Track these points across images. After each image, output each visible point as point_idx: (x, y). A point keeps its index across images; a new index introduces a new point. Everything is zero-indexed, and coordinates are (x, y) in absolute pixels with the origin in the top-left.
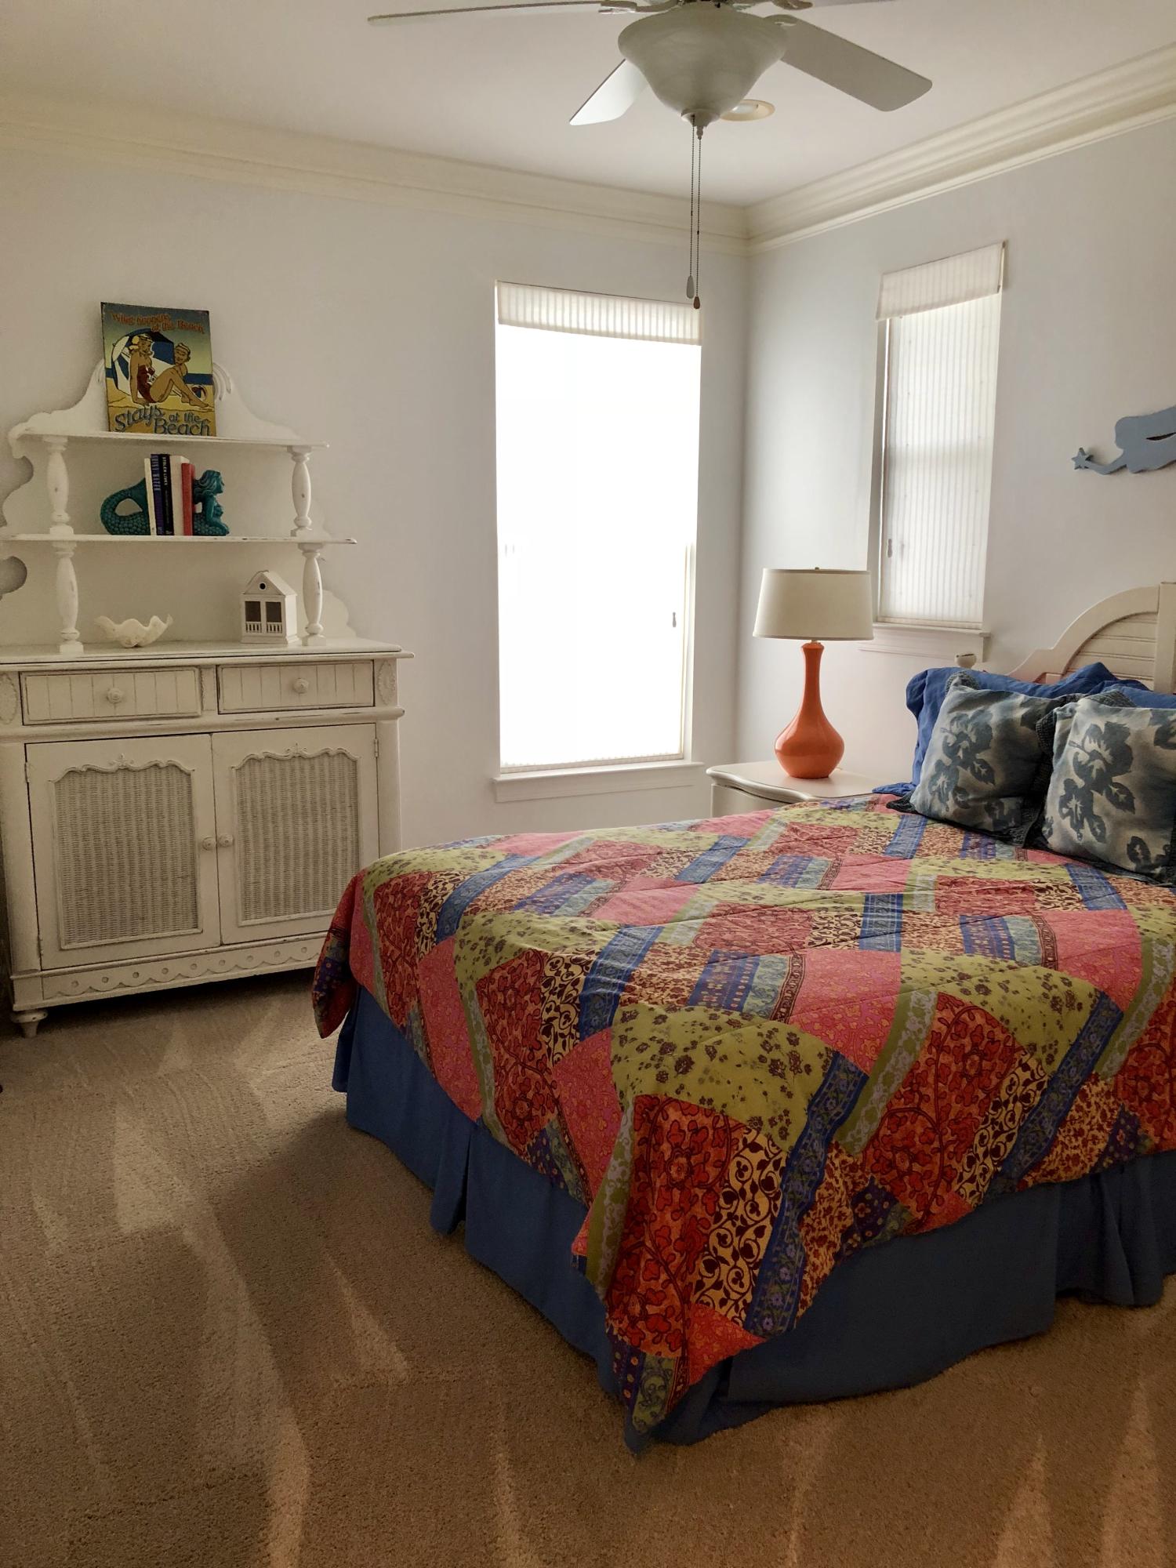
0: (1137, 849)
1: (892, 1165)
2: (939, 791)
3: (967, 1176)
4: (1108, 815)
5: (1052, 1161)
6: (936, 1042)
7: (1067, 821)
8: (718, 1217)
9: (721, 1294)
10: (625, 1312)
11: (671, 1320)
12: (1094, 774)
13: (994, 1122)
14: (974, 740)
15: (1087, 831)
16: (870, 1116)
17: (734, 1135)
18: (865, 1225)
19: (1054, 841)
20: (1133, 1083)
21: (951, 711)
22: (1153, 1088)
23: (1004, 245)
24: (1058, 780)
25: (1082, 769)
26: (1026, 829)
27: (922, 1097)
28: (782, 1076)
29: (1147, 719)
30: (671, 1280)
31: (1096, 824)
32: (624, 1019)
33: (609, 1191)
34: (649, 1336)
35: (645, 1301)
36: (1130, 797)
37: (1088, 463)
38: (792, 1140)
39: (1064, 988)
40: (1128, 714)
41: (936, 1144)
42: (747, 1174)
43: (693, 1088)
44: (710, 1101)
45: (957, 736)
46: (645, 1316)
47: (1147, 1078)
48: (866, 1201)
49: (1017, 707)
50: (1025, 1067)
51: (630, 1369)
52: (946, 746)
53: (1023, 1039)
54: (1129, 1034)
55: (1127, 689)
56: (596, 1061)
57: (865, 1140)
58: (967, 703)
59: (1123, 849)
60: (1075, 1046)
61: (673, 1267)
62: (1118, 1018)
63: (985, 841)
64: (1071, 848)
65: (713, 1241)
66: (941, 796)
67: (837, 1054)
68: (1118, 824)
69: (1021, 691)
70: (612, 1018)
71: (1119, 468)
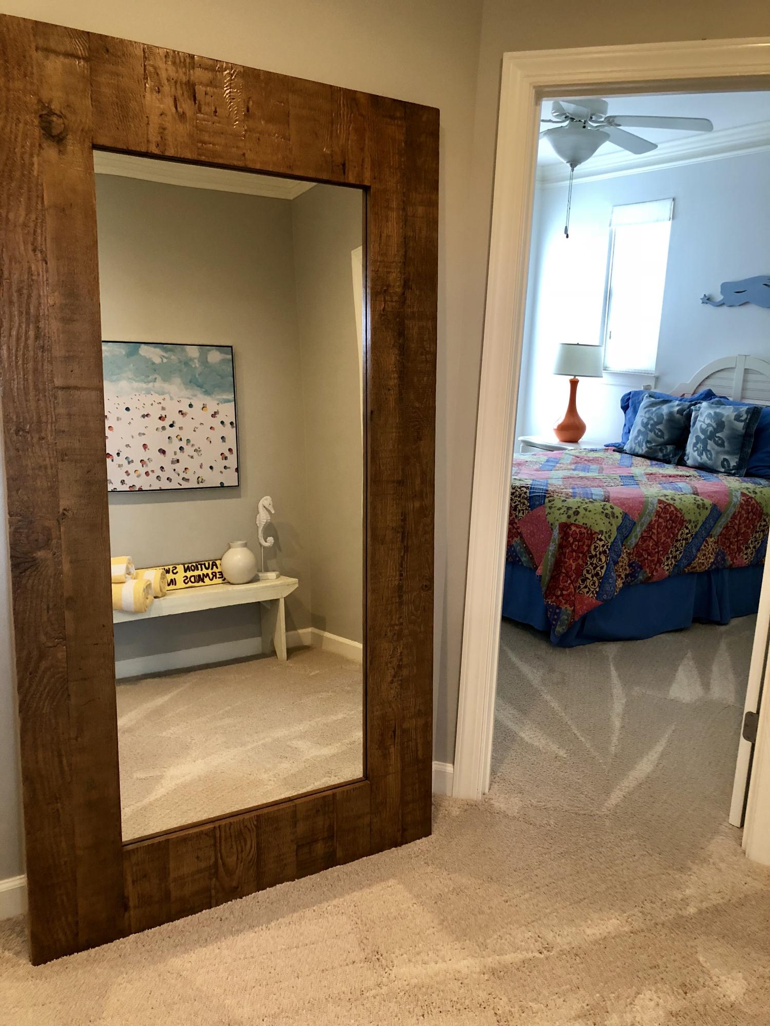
0: (725, 463)
1: (642, 555)
2: (639, 442)
3: (666, 564)
4: (713, 449)
5: (695, 563)
6: (658, 514)
7: (696, 453)
8: (587, 564)
9: (587, 590)
10: (554, 594)
11: (571, 596)
12: (709, 433)
13: (675, 546)
14: (655, 420)
15: (704, 456)
16: (636, 536)
17: (594, 536)
18: (632, 575)
19: (689, 462)
20: (724, 540)
21: (645, 408)
22: (731, 543)
23: (674, 200)
24: (693, 435)
25: (703, 431)
26: (677, 458)
27: (653, 533)
28: (609, 518)
29: (731, 410)
30: (572, 582)
31: (708, 453)
32: (549, 501)
33: (550, 554)
34: (563, 601)
35: (562, 590)
36: (723, 442)
37: (707, 301)
38: (612, 539)
39: (701, 502)
40: (723, 409)
41: (657, 550)
42: (598, 549)
43: (580, 520)
44: (586, 524)
45: (648, 418)
46: (562, 595)
47: (729, 539)
48: (632, 567)
49: (675, 407)
50: (687, 528)
51: (556, 614)
52: (642, 423)
53: (687, 517)
54: (723, 521)
55: (722, 399)
56: (539, 516)
57: (634, 545)
58: (653, 405)
59: (719, 463)
60: (704, 523)
61: (572, 578)
62: (720, 515)
63: (659, 463)
64: (697, 464)
65: (585, 572)
66: (640, 444)
67: (626, 514)
68: (717, 453)
69: (676, 400)
70: (544, 501)
71: (721, 304)
